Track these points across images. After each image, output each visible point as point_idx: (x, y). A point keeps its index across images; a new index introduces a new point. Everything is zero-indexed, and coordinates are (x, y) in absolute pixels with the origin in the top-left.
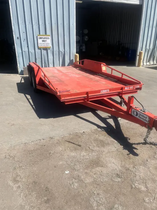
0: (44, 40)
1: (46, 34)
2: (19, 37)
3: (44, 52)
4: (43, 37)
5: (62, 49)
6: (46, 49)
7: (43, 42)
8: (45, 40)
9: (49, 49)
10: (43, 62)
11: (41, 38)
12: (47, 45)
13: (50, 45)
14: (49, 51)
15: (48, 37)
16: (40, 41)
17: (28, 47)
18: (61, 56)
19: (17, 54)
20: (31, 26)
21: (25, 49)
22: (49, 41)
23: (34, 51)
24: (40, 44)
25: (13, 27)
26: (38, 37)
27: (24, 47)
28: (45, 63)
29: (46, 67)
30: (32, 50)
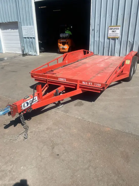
0: (114, 30)
1: (117, 25)
2: (94, 29)
3: (112, 42)
4: (114, 28)
6: (114, 39)
7: (113, 33)
8: (115, 30)
10: (110, 51)
11: (111, 29)
12: (116, 35)
13: (119, 35)
14: (116, 40)
15: (118, 27)
16: (110, 32)
17: (99, 37)
18: (129, 46)
19: (90, 43)
20: (105, 18)
21: (97, 39)
22: (118, 32)
23: (103, 40)
24: (110, 35)
25: (91, 21)
26: (109, 28)
27: (96, 37)
29: (112, 56)
30: (102, 40)
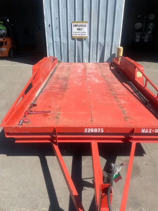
0: (79, 28)
1: (83, 20)
2: (51, 25)
3: (78, 43)
4: (79, 24)
5: (101, 40)
6: (81, 39)
7: (79, 31)
8: (81, 27)
9: (85, 39)
10: (77, 55)
11: (76, 26)
12: (83, 35)
13: (87, 35)
14: (84, 42)
15: (85, 24)
16: (75, 29)
17: (60, 36)
18: (100, 49)
19: (47, 45)
20: (66, 10)
21: (56, 39)
22: (86, 30)
23: (66, 41)
24: (74, 34)
25: (44, 12)
26: (73, 24)
27: (56, 36)
28: (79, 56)
29: (80, 62)
30: (64, 40)
